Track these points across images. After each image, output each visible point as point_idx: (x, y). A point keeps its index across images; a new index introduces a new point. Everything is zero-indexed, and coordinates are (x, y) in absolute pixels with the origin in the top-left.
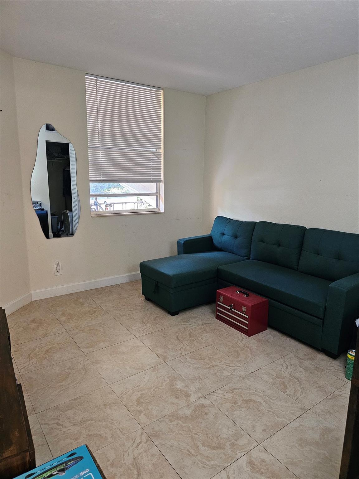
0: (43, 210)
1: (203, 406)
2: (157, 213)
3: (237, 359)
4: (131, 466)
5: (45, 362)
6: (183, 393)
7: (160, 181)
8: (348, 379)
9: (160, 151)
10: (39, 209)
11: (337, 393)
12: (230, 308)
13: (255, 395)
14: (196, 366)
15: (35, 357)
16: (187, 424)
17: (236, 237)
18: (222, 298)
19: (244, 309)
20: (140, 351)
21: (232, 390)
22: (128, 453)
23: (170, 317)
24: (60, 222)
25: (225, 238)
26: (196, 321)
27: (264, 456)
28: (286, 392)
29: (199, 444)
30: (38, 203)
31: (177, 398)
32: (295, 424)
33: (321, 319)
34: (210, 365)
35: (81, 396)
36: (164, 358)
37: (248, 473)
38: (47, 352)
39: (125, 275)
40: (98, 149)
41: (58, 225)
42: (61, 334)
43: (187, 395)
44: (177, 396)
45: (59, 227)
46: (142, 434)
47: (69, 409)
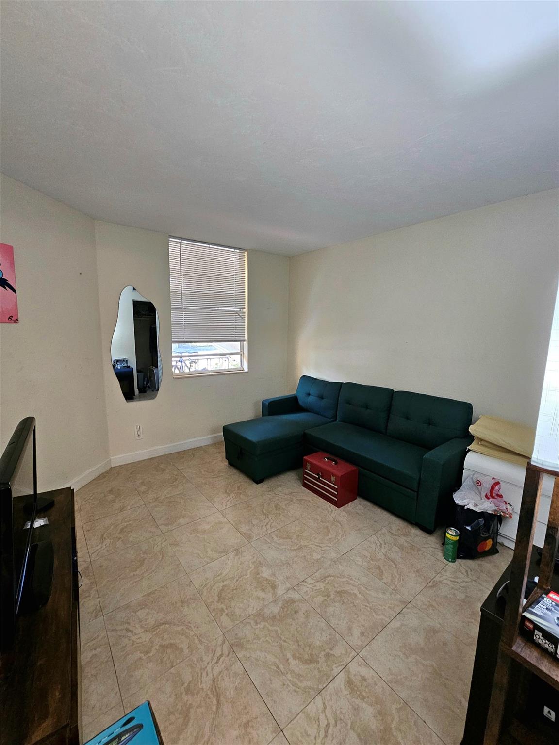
0: (129, 367)
1: (292, 601)
2: (241, 373)
3: (327, 538)
4: (209, 692)
5: (119, 544)
6: (269, 584)
7: (244, 341)
8: (447, 560)
9: (244, 310)
10: (125, 366)
11: (437, 578)
12: (318, 477)
13: (349, 584)
14: (283, 547)
15: (108, 538)
16: (275, 628)
17: (321, 397)
18: (309, 466)
19: (333, 479)
20: (223, 528)
21: (323, 579)
22: (206, 671)
23: (255, 484)
24: (146, 379)
25: (311, 399)
26: (282, 489)
27: (364, 671)
28: (383, 579)
29: (289, 656)
30: (124, 361)
31: (263, 590)
32: (396, 624)
33: (416, 492)
34: (298, 546)
35: (156, 590)
36: (249, 538)
37: (348, 699)
38: (122, 531)
39: (208, 437)
40: (181, 310)
41: (144, 381)
42: (138, 507)
43: (274, 587)
44: (263, 587)
45: (145, 383)
46: (224, 642)
47: (141, 609)
